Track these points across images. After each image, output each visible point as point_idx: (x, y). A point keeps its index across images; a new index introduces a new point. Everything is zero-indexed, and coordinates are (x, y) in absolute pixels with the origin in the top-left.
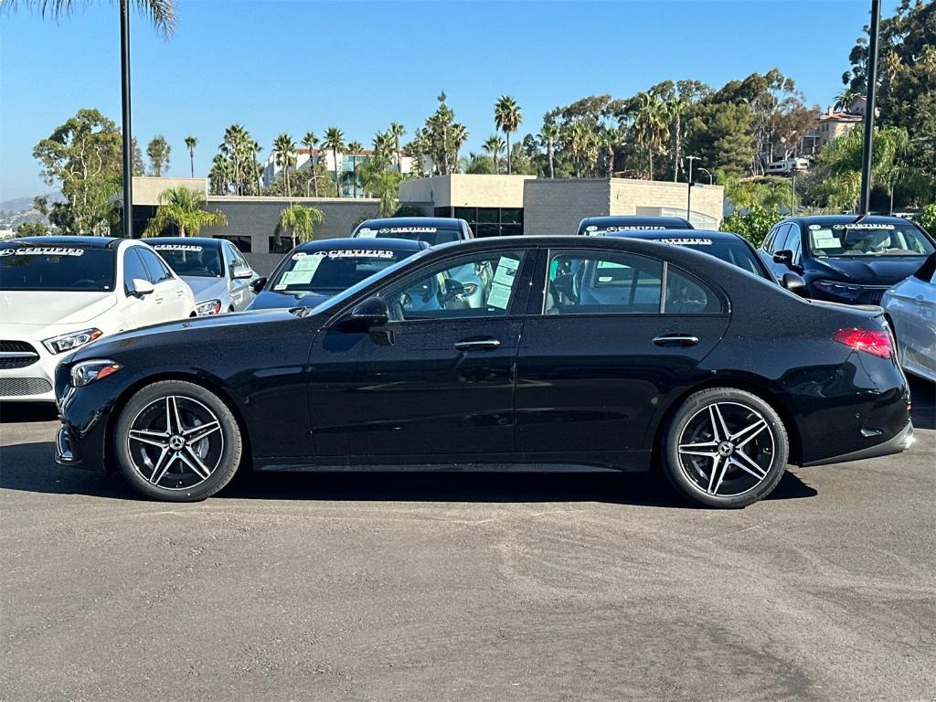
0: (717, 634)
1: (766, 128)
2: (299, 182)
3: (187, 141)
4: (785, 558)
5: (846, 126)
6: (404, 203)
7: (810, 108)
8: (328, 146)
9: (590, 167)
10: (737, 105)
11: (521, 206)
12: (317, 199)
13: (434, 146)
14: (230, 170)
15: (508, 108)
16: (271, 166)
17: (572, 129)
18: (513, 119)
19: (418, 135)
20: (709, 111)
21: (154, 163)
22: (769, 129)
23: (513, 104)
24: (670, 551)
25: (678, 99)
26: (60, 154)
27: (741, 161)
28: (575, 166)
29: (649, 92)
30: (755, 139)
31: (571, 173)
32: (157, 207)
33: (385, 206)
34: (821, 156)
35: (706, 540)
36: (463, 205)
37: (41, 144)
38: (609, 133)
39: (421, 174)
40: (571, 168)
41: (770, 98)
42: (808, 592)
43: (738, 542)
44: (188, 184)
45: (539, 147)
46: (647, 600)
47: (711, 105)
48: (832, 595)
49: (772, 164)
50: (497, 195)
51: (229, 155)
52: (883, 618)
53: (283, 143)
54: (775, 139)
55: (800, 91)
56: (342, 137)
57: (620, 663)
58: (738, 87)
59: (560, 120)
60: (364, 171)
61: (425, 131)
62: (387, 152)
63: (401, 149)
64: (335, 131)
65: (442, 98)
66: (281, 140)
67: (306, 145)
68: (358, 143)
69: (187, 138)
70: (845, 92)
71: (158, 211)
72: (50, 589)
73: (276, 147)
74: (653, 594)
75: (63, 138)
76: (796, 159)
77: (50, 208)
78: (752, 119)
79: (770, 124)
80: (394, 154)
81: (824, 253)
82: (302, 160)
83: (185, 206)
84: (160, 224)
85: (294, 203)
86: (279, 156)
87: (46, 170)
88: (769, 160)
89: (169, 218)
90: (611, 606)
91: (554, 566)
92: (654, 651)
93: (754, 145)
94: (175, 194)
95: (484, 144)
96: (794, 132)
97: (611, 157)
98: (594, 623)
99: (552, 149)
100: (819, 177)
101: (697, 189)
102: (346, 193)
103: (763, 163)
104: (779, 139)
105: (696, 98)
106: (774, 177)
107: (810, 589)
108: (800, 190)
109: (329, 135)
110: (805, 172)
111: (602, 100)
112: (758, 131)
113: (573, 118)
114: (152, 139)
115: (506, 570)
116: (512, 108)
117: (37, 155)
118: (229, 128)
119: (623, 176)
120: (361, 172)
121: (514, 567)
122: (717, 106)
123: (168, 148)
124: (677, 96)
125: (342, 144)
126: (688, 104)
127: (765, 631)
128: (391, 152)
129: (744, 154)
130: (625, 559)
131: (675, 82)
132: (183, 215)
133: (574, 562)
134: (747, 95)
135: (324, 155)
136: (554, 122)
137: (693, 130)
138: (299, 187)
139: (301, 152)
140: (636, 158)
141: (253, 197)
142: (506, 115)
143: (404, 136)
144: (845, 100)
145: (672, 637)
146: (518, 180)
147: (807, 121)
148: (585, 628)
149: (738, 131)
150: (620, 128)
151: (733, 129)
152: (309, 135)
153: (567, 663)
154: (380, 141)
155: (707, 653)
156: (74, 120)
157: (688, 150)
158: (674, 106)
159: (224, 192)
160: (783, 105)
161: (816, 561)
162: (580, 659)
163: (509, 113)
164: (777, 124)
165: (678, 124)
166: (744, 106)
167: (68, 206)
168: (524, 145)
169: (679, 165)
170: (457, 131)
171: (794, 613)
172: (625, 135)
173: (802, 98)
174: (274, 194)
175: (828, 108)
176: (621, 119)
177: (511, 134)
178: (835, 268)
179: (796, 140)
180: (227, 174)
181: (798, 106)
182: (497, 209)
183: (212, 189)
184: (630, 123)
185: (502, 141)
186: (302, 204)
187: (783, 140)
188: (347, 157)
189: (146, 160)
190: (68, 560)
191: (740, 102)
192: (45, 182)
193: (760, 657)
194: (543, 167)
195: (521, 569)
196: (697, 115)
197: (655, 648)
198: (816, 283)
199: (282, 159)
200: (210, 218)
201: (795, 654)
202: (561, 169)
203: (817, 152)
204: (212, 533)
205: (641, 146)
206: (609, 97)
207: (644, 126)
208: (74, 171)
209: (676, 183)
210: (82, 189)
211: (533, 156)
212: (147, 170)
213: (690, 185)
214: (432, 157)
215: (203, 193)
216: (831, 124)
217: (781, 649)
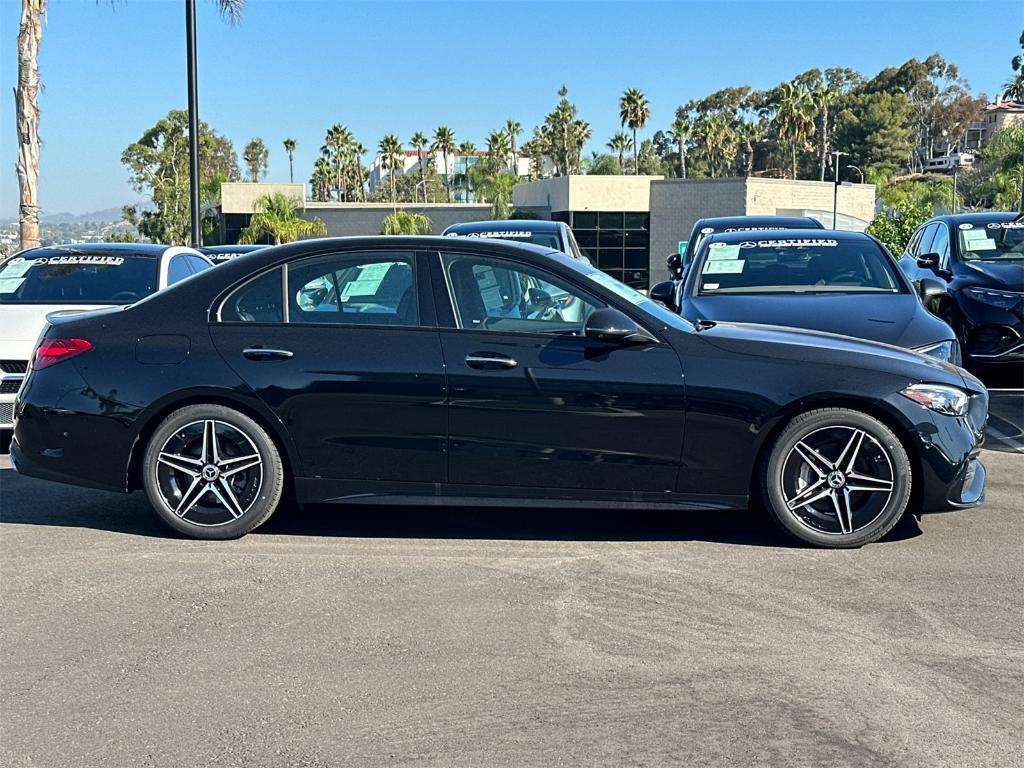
0: (801, 718)
1: (926, 119)
2: (406, 187)
3: (286, 143)
4: (898, 619)
5: (1016, 117)
6: (519, 208)
7: (975, 97)
8: (438, 147)
9: (727, 166)
10: (893, 95)
11: (647, 210)
12: (426, 205)
13: (554, 145)
14: (332, 175)
15: (634, 102)
16: (377, 170)
17: (706, 124)
18: (640, 114)
19: (537, 134)
20: (861, 102)
21: (251, 167)
22: (928, 121)
23: (641, 97)
24: (760, 610)
25: (826, 89)
26: (150, 159)
27: (897, 157)
28: (710, 166)
29: (793, 82)
30: (912, 132)
31: (705, 173)
32: (250, 215)
33: (497, 210)
34: (987, 151)
35: (805, 596)
36: (583, 209)
37: (129, 149)
38: (747, 128)
39: (540, 176)
40: (706, 168)
41: (929, 87)
42: (923, 664)
43: (845, 598)
44: (285, 189)
45: (670, 145)
46: (722, 673)
47: (863, 95)
48: (951, 667)
49: (932, 160)
50: (620, 198)
51: (332, 158)
52: (1011, 697)
53: (389, 144)
54: (936, 132)
55: (963, 79)
56: (453, 137)
57: (674, 754)
58: (894, 75)
59: (693, 115)
60: (476, 173)
61: (544, 129)
62: (502, 152)
63: (518, 149)
64: (445, 130)
65: (563, 92)
66: (387, 141)
67: (415, 146)
68: (470, 143)
69: (286, 140)
70: (1015, 79)
71: (252, 219)
72: (12, 654)
73: (381, 149)
74: (731, 664)
75: (153, 142)
76: (960, 154)
77: (139, 218)
78: (910, 110)
79: (930, 116)
80: (510, 154)
81: (977, 256)
82: (410, 162)
83: (281, 213)
84: (254, 233)
85: (398, 209)
86: (384, 158)
87: (135, 176)
88: (929, 157)
89: (265, 227)
90: (678, 680)
91: (617, 628)
92: (719, 739)
93: (911, 139)
94: (270, 201)
95: (609, 141)
96: (957, 124)
97: (749, 154)
98: (652, 701)
99: (685, 148)
100: (985, 174)
101: (845, 189)
102: (458, 198)
103: (922, 160)
104: (941, 132)
105: (846, 88)
106: (934, 175)
107: (924, 659)
108: (962, 188)
109: (439, 135)
110: (970, 168)
111: (740, 91)
112: (915, 124)
113: (708, 113)
114: (250, 142)
115: (558, 633)
116: (639, 102)
117: (126, 160)
118: (331, 129)
119: (763, 176)
120: (472, 175)
121: (568, 628)
122: (869, 96)
123: (266, 151)
124: (825, 86)
125: (452, 144)
126: (837, 95)
127: (862, 715)
128: (506, 152)
129: (900, 149)
130: (705, 619)
131: (822, 71)
132: (279, 223)
133: (643, 622)
134: (904, 83)
135: (434, 157)
136: (687, 117)
137: (842, 123)
138: (407, 192)
139: (409, 154)
140: (779, 156)
141: (358, 203)
142: (633, 110)
143: (521, 134)
144: (1016, 88)
145: (746, 721)
146: (645, 181)
147: (972, 111)
148: (640, 707)
149: (894, 123)
150: (761, 122)
151: (888, 121)
152: (417, 135)
153: (608, 754)
154: (495, 140)
155: (786, 743)
156: (165, 122)
157: (837, 145)
158: (820, 97)
159: (327, 198)
160: (945, 94)
161: (936, 623)
162: (627, 749)
163: (635, 108)
164: (938, 115)
165: (825, 117)
166: (900, 95)
167: (158, 215)
168: (654, 143)
169: (827, 163)
170: (579, 129)
171: (901, 689)
172: (766, 130)
173: (966, 86)
174: (380, 200)
175: (996, 98)
176: (762, 112)
177: (638, 130)
178: (989, 273)
179: (960, 133)
180: (330, 180)
181: (962, 95)
182: (621, 213)
183: (314, 196)
184: (771, 117)
185: (628, 139)
186: (406, 210)
187: (945, 133)
188: (459, 158)
189: (243, 165)
190: (45, 617)
191: (895, 91)
192: (134, 189)
193: (853, 748)
194: (674, 166)
195: (577, 631)
196: (848, 106)
197: (721, 735)
198: (965, 290)
199: (388, 161)
200: (308, 226)
201: (897, 745)
202: (695, 169)
203: (983, 147)
204: (221, 585)
205: (783, 142)
206: (749, 89)
207: (787, 119)
208: (165, 177)
209: (822, 182)
210: (173, 197)
211: (664, 155)
212: (243, 176)
213: (837, 184)
214: (552, 157)
215: (300, 199)
216: (999, 115)
217: (878, 738)
